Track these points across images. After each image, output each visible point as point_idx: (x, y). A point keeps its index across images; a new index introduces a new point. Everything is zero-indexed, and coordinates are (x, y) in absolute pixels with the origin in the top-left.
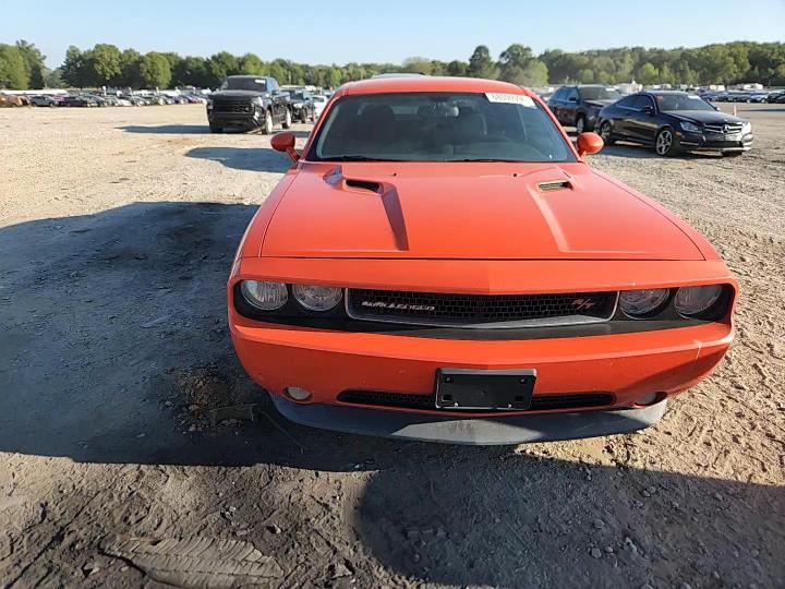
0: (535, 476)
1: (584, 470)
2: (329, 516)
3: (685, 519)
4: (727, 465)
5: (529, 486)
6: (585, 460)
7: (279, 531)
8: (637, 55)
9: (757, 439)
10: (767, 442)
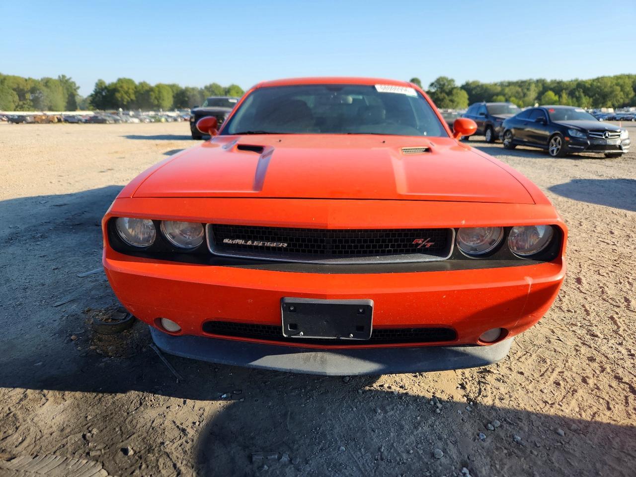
0: (388, 408)
1: (435, 404)
2: (183, 440)
3: (524, 452)
4: (574, 403)
5: (380, 417)
6: (438, 395)
7: (131, 452)
8: (540, 85)
9: (605, 380)
10: (614, 383)
